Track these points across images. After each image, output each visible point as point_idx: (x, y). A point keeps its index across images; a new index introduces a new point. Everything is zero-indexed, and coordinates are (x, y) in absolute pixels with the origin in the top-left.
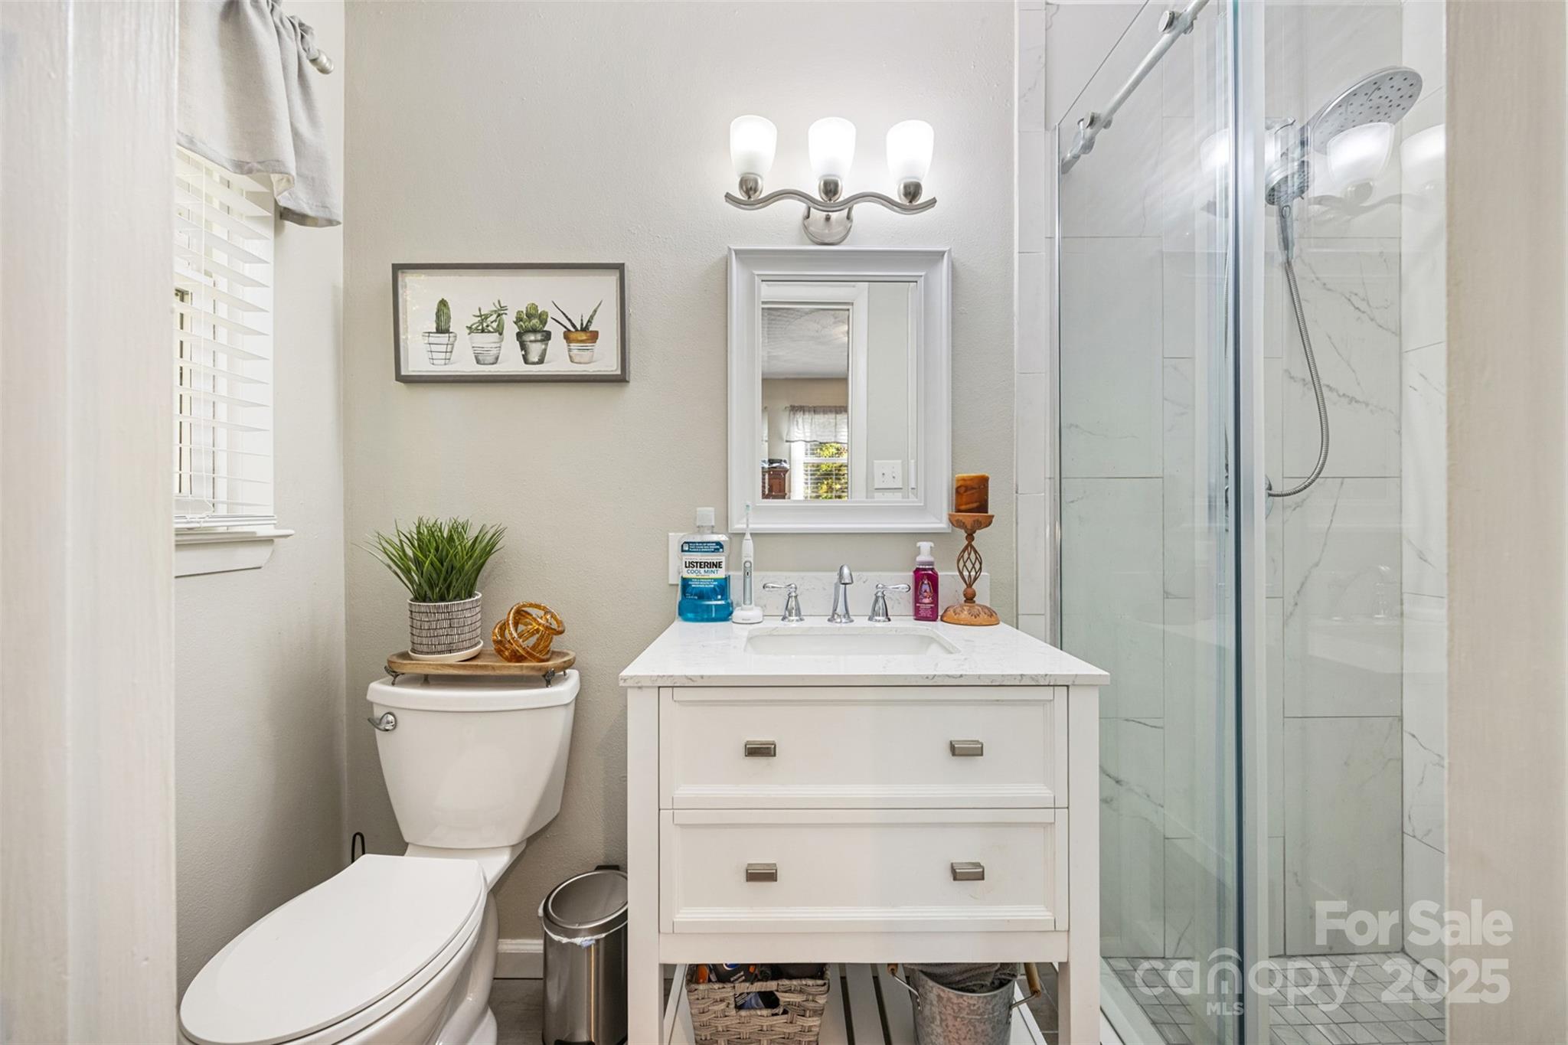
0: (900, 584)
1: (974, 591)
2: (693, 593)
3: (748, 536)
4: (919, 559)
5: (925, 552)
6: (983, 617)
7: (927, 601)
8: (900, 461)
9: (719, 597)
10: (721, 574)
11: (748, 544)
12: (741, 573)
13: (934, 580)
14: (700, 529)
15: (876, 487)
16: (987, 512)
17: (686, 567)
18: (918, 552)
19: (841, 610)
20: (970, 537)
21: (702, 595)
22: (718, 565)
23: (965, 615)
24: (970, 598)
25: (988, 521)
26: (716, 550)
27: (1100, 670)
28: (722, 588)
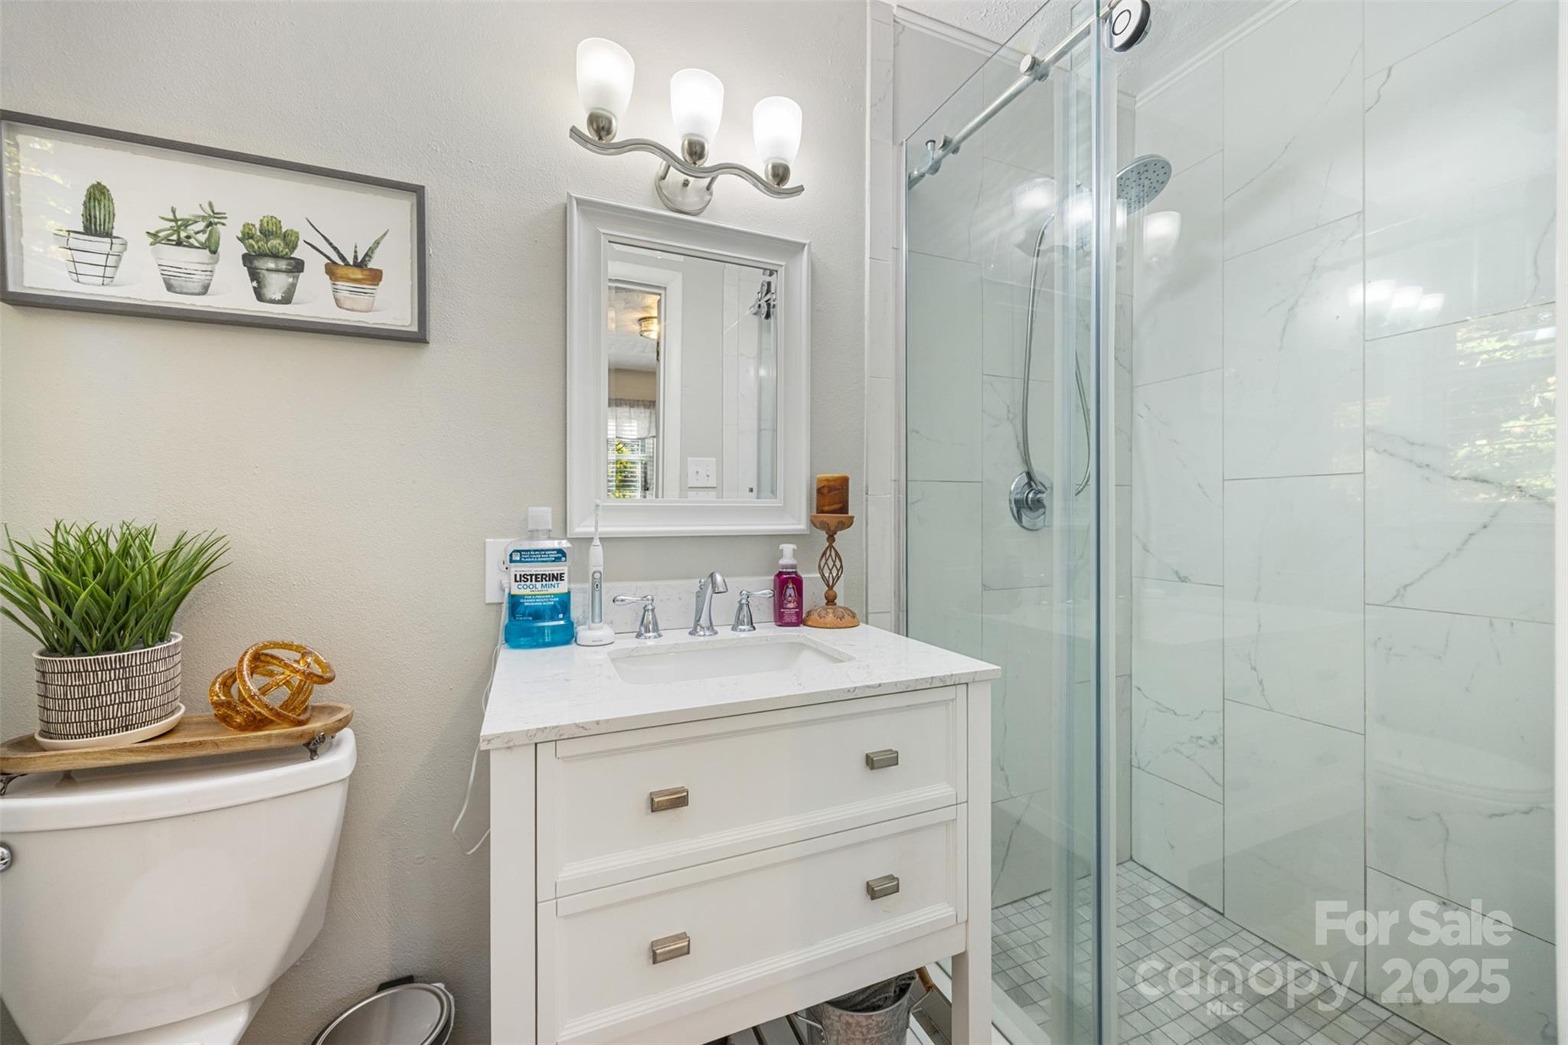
0: (762, 590)
1: (835, 593)
2: (527, 612)
3: (597, 542)
4: (783, 562)
5: (788, 556)
6: (847, 618)
7: (791, 605)
8: (714, 459)
9: (561, 616)
10: (562, 587)
11: (597, 552)
12: (588, 586)
13: (798, 583)
14: (533, 534)
15: (690, 485)
16: (847, 513)
17: (516, 581)
18: (781, 555)
19: (704, 621)
20: (831, 538)
21: (537, 615)
22: (559, 577)
23: (830, 617)
24: (831, 600)
25: (847, 524)
26: (557, 559)
27: (992, 665)
28: (563, 605)
